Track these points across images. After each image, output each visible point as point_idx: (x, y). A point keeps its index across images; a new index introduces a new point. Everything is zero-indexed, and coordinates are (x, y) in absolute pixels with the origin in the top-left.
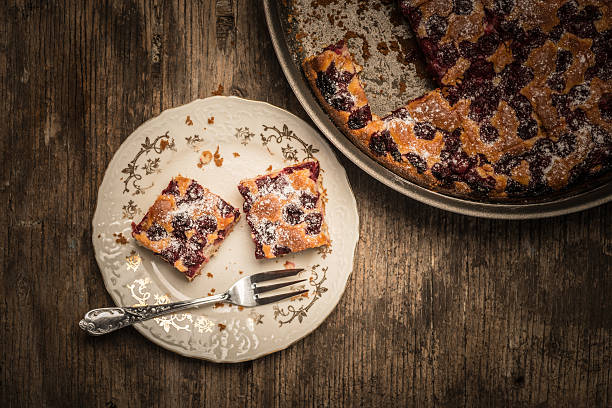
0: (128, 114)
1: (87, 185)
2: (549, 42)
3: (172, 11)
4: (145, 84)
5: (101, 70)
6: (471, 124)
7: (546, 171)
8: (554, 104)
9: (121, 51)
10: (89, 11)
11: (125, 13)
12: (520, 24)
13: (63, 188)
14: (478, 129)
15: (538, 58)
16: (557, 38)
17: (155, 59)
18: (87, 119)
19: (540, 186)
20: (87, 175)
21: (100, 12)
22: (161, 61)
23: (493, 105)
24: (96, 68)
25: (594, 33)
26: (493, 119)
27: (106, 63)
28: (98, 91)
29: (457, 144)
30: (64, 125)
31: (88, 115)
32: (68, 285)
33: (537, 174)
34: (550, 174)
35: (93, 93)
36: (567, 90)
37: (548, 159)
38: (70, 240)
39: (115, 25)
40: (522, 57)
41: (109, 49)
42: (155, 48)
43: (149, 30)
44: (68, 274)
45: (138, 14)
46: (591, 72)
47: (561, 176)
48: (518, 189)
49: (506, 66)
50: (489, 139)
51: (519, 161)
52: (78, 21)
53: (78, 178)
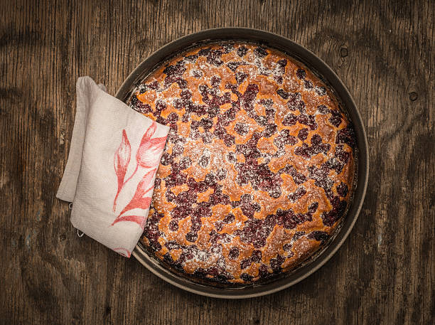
0: (46, 172)
1: (23, 210)
2: (229, 205)
3: (71, 117)
4: (56, 156)
5: (32, 148)
6: (169, 216)
7: (187, 261)
8: (211, 234)
9: (43, 137)
10: (26, 116)
11: (46, 117)
12: (222, 189)
13: (9, 212)
14: (170, 221)
15: (219, 209)
16: (234, 206)
17: (62, 142)
18: (24, 175)
19: (179, 266)
20: (23, 205)
21: (33, 117)
22: (65, 143)
23: (185, 215)
24: (29, 146)
25: (251, 216)
26: (180, 221)
27: (35, 145)
28: (30, 159)
29: (157, 221)
30: (11, 177)
31: (24, 173)
32: (11, 266)
33: (182, 259)
34: (187, 264)
35: (27, 160)
36: (221, 233)
37: (192, 257)
38: (12, 241)
39: (40, 123)
40: (213, 203)
41: (36, 136)
42: (62, 136)
43: (58, 127)
44: (11, 259)
45: (53, 118)
46: (238, 232)
47: (191, 268)
48: (170, 260)
49: (203, 202)
50: (172, 229)
51: (179, 248)
52: (20, 121)
53: (18, 206)
